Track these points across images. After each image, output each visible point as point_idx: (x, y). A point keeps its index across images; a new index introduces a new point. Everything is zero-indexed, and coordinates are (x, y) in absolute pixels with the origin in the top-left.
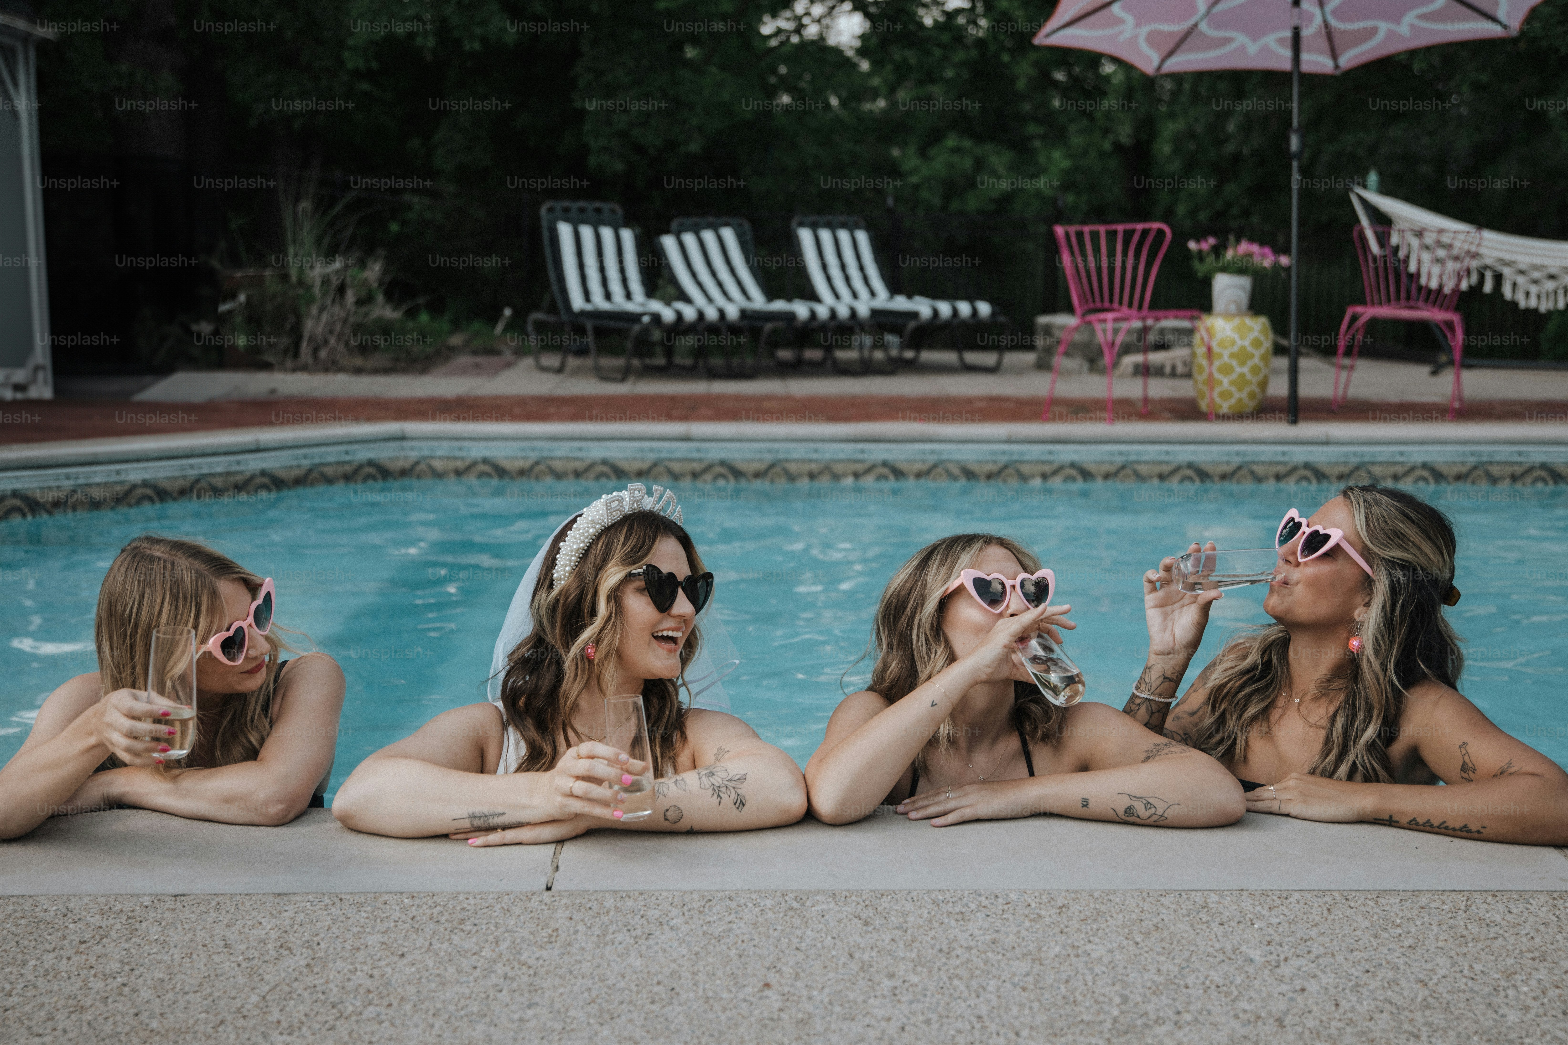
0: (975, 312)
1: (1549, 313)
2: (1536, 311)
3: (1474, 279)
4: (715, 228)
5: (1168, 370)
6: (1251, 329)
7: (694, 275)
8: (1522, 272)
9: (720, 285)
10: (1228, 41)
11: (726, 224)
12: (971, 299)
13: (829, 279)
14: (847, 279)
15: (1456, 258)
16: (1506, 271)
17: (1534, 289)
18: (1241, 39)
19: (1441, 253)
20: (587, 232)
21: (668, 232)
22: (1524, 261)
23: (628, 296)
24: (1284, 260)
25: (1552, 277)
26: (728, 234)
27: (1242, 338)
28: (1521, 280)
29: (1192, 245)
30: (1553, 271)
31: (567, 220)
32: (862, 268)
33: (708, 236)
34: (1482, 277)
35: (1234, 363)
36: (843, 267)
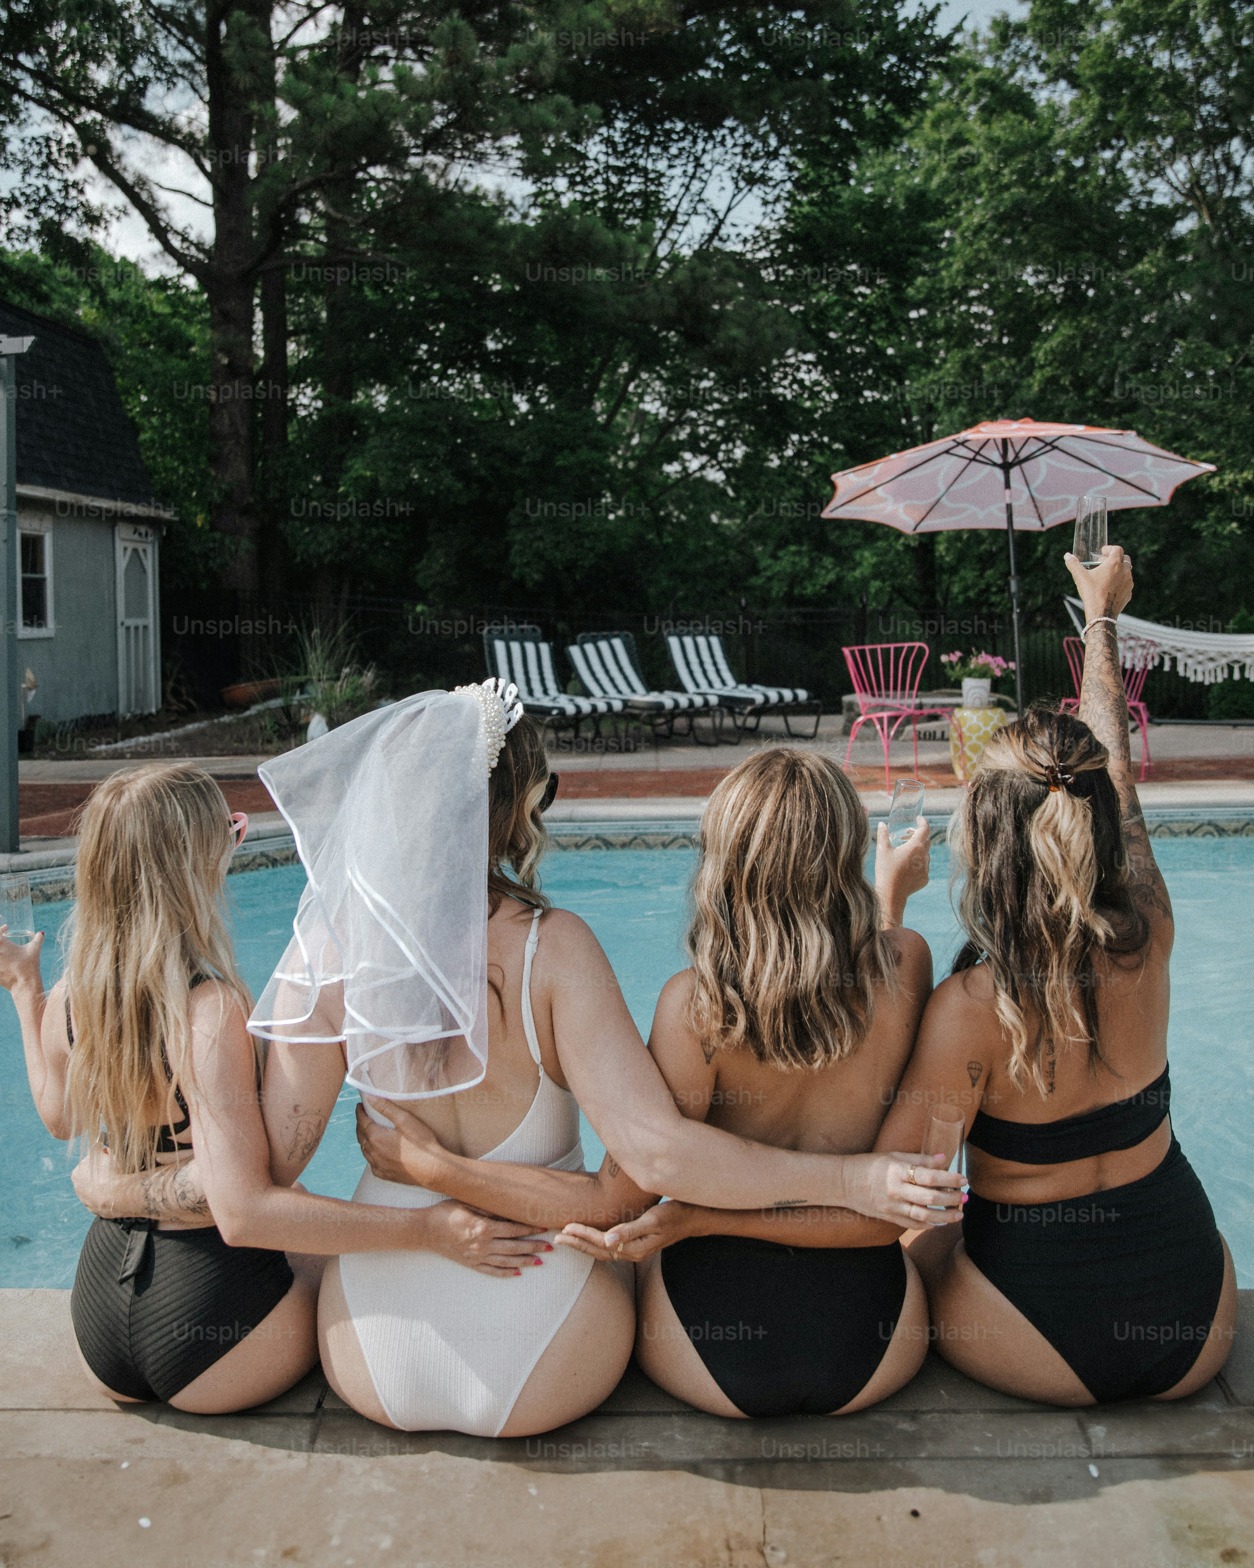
0: (796, 697)
1: (1211, 685)
2: (1202, 683)
3: (1156, 662)
4: (608, 639)
5: (939, 735)
6: (991, 719)
7: (593, 674)
8: (1190, 656)
9: (612, 680)
10: (964, 510)
11: (616, 636)
12: (792, 688)
13: (691, 673)
14: (705, 672)
15: (1143, 647)
16: (1179, 655)
17: (1200, 669)
18: (973, 509)
19: (1132, 643)
20: (515, 646)
21: (574, 643)
22: (1191, 648)
23: (545, 692)
24: (1012, 665)
25: (1212, 659)
26: (617, 643)
27: (986, 725)
28: (1190, 661)
29: (944, 658)
30: (1212, 655)
31: (501, 639)
32: (715, 664)
33: (603, 645)
34: (1162, 660)
35: (980, 743)
36: (701, 663)
